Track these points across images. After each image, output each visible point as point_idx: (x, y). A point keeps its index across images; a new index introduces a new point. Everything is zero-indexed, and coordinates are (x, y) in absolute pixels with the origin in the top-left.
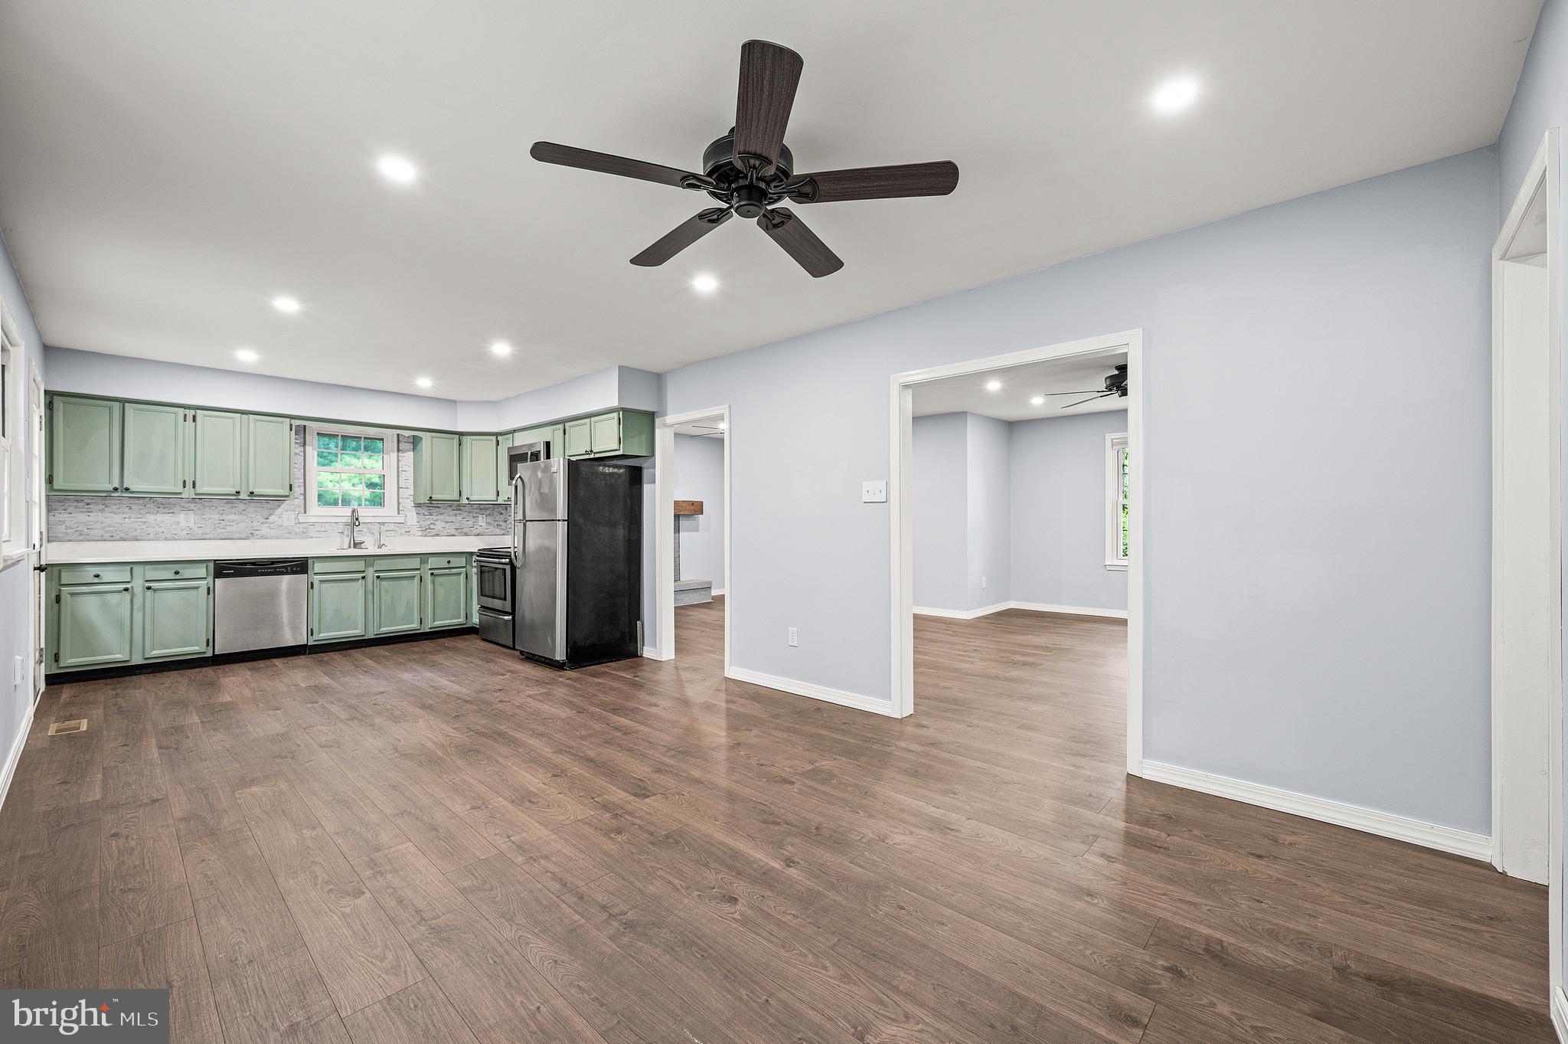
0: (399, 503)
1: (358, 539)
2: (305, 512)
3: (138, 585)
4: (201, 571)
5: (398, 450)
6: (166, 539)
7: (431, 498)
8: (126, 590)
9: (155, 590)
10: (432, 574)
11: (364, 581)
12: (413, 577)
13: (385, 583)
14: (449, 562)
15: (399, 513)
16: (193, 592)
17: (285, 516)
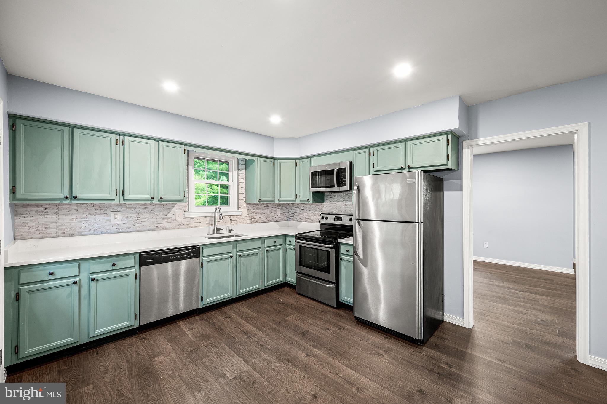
0: (238, 203)
1: (218, 227)
2: (188, 210)
3: (84, 277)
4: (131, 262)
5: (238, 169)
6: (102, 233)
7: (260, 200)
8: (75, 283)
9: (97, 281)
10: (267, 251)
11: (231, 259)
12: (257, 254)
13: (243, 259)
14: (275, 242)
15: (238, 209)
16: (125, 279)
17: (177, 213)
